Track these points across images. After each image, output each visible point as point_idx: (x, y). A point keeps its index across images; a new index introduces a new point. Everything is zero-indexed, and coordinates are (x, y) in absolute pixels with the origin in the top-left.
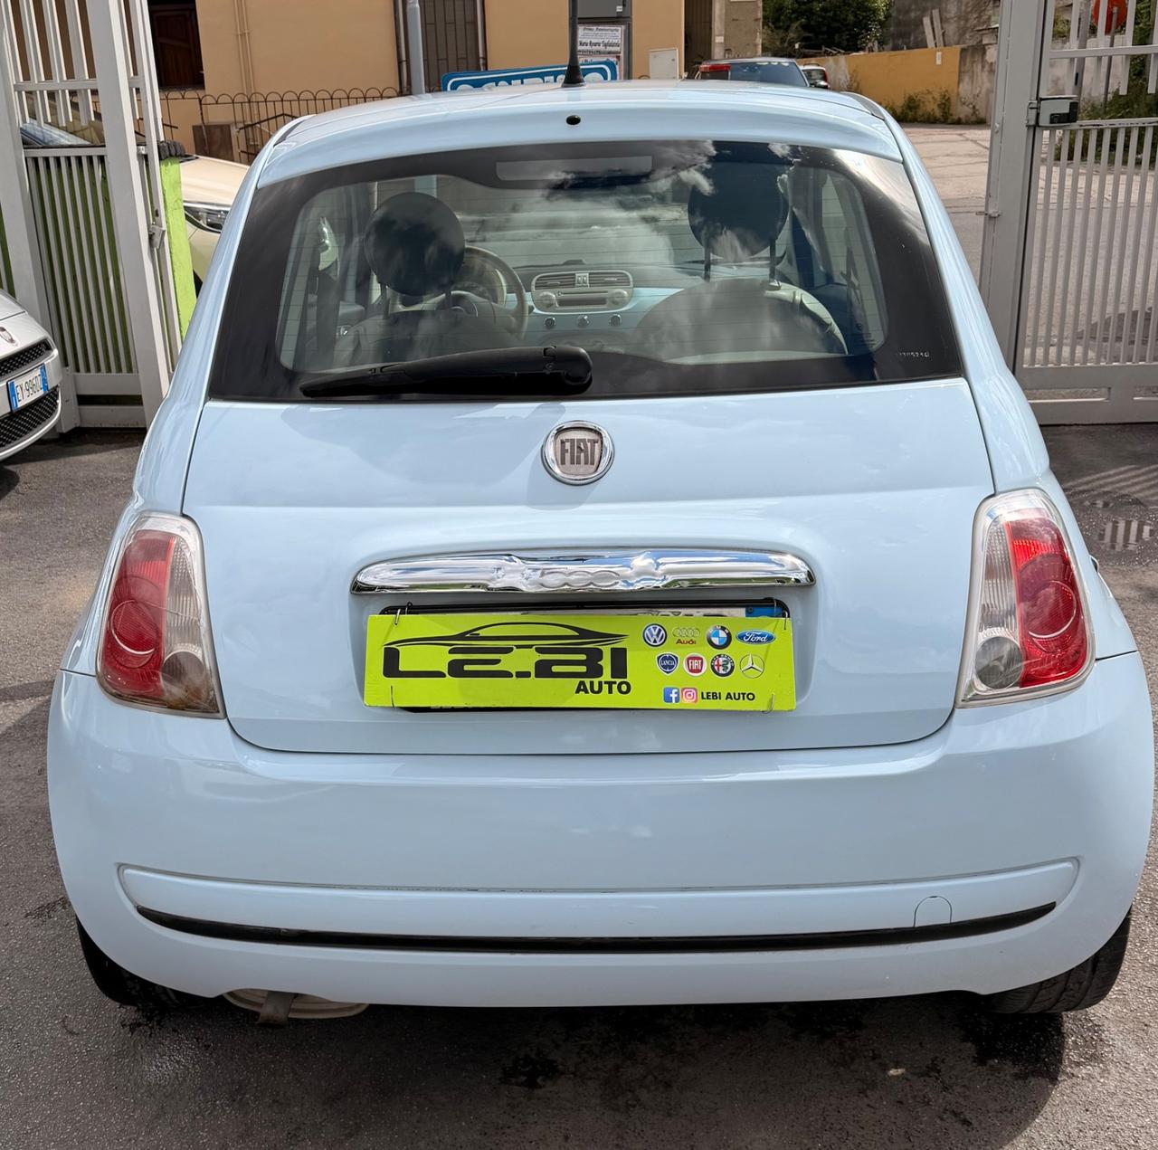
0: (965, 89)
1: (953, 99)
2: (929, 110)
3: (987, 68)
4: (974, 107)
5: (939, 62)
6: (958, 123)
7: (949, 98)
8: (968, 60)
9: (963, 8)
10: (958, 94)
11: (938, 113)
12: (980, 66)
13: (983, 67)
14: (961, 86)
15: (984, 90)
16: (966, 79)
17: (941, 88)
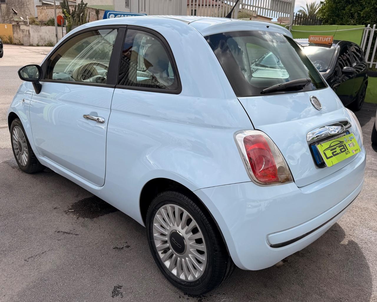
0: (15, 35)
1: (13, 38)
2: (5, 40)
3: (21, 31)
4: (19, 41)
5: (6, 28)
6: (15, 44)
7: (11, 38)
8: (15, 28)
9: (3, 14)
10: (14, 37)
11: (9, 41)
12: (19, 30)
13: (20, 30)
14: (14, 35)
15: (21, 37)
16: (15, 33)
17: (8, 35)
